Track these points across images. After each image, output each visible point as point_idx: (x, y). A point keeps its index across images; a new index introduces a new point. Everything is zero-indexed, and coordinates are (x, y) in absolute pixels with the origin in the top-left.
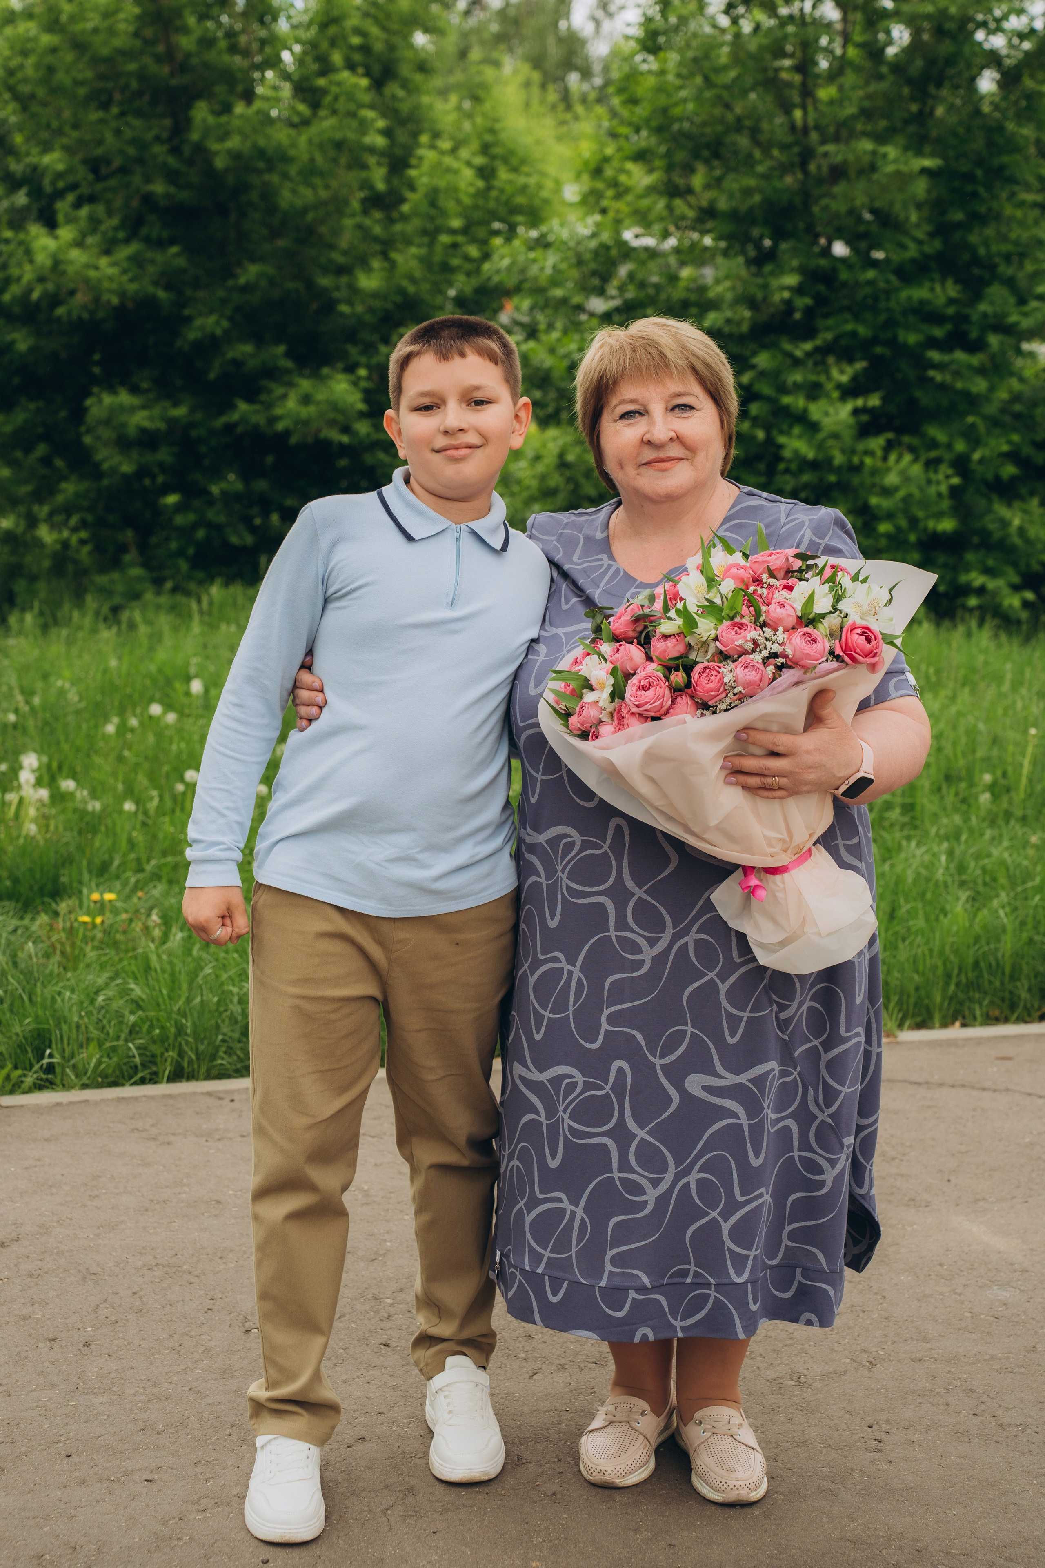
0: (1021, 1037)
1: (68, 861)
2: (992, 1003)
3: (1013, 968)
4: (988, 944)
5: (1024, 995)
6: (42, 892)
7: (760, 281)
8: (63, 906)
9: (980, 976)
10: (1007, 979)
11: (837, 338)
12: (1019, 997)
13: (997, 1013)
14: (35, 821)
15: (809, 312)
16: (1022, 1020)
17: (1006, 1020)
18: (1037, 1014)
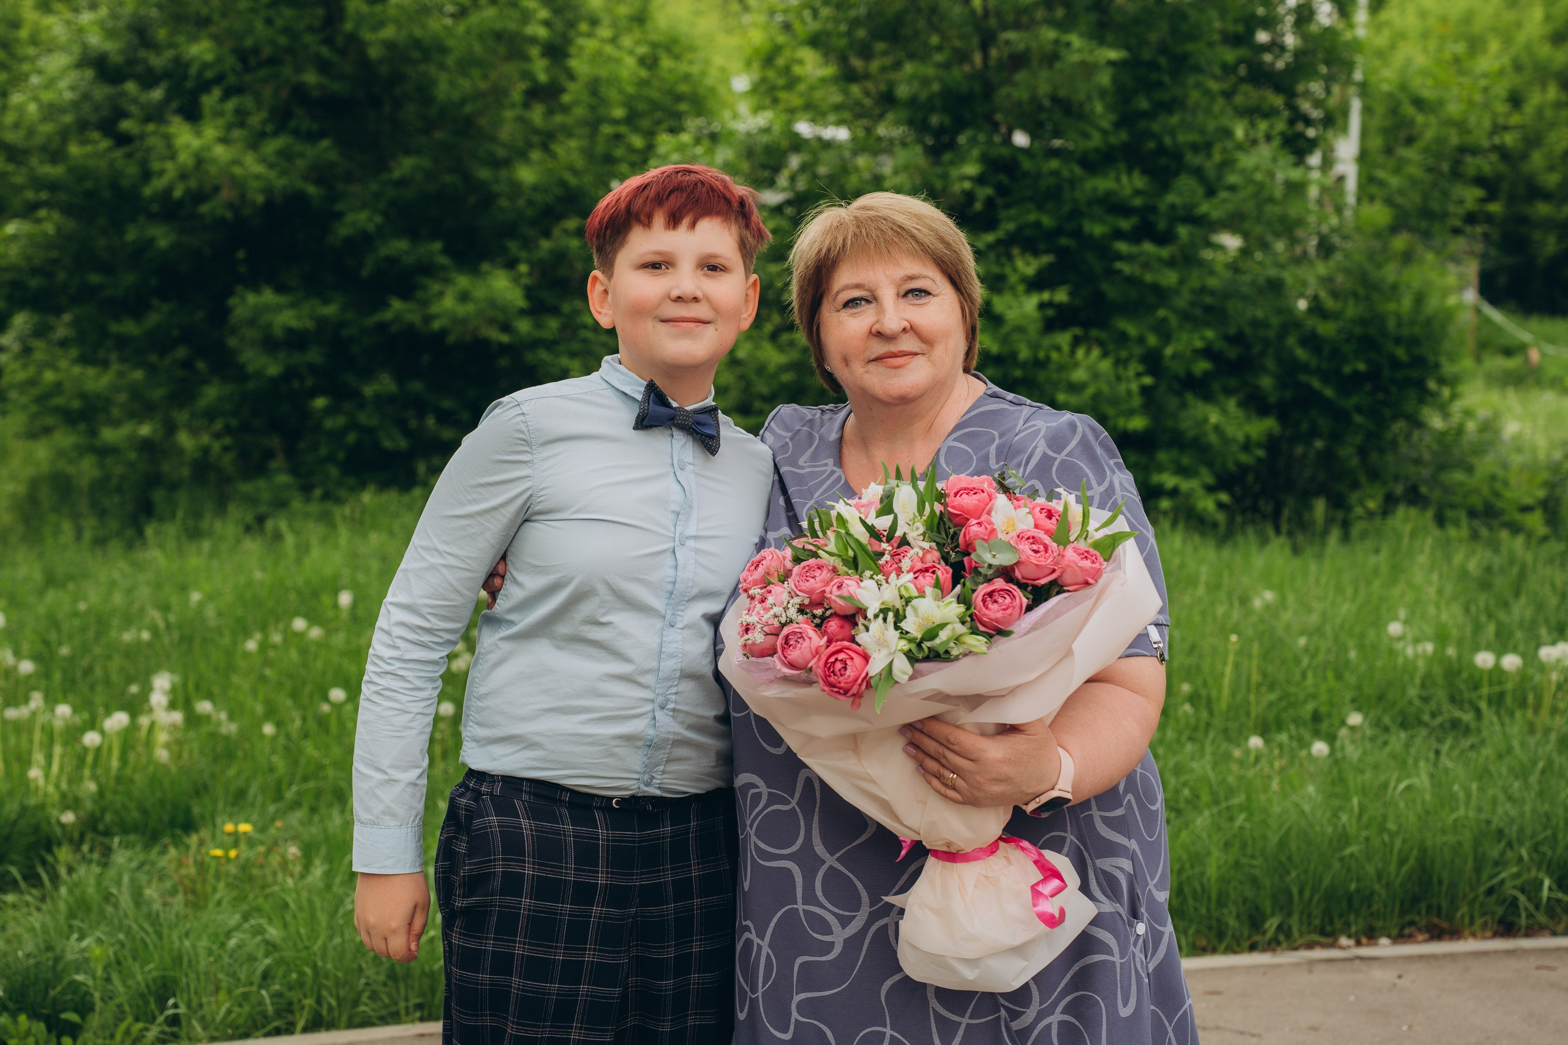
0: (1231, 969)
1: (201, 790)
2: (1198, 932)
3: (1220, 895)
4: (1192, 867)
5: (1232, 922)
6: (172, 824)
7: (939, 170)
8: (194, 839)
9: (1184, 902)
10: (1213, 906)
11: (1020, 229)
12: (1227, 925)
13: (1203, 942)
14: (167, 746)
15: (990, 202)
16: (1230, 950)
17: (1214, 951)
18: (1247, 944)
